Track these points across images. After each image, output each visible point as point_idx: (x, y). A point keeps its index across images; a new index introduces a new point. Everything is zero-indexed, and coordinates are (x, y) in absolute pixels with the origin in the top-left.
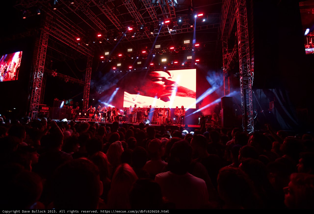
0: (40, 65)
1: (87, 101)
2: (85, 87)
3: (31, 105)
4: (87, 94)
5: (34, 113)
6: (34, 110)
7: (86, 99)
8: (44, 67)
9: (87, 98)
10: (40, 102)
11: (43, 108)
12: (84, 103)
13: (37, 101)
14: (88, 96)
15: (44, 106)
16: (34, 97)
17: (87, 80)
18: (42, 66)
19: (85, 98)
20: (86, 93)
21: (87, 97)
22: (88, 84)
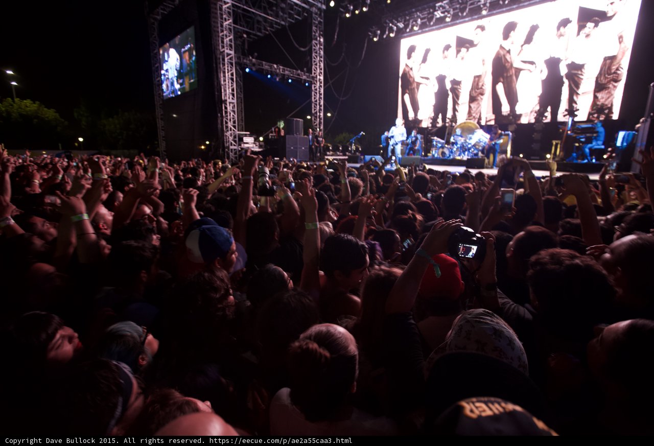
0: (227, 49)
1: (320, 119)
2: (315, 87)
3: (226, 136)
4: (319, 103)
5: (232, 149)
6: (231, 145)
7: (318, 114)
8: (235, 53)
9: (320, 112)
10: (238, 128)
11: (246, 139)
12: (315, 122)
13: (234, 127)
14: (320, 106)
15: (246, 135)
16: (227, 119)
17: (317, 69)
18: (230, 50)
19: (316, 113)
20: (316, 101)
21: (320, 110)
22: (320, 79)
